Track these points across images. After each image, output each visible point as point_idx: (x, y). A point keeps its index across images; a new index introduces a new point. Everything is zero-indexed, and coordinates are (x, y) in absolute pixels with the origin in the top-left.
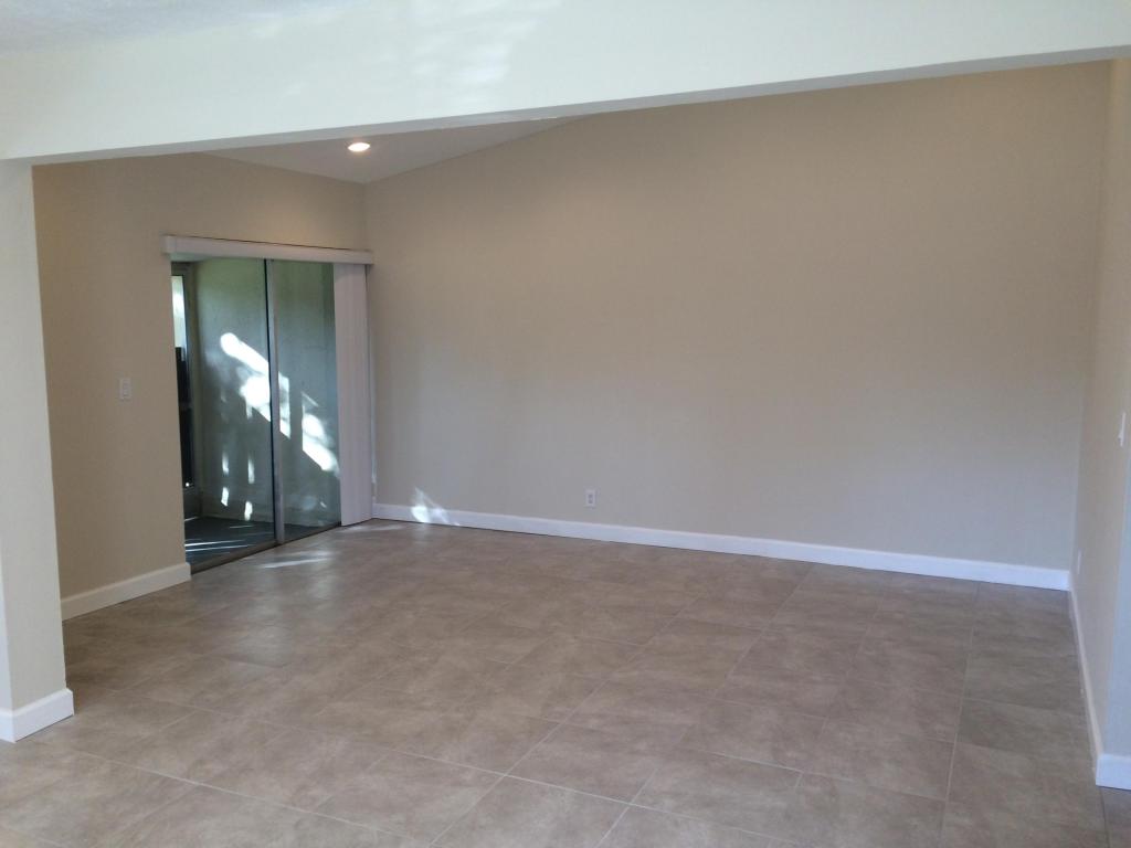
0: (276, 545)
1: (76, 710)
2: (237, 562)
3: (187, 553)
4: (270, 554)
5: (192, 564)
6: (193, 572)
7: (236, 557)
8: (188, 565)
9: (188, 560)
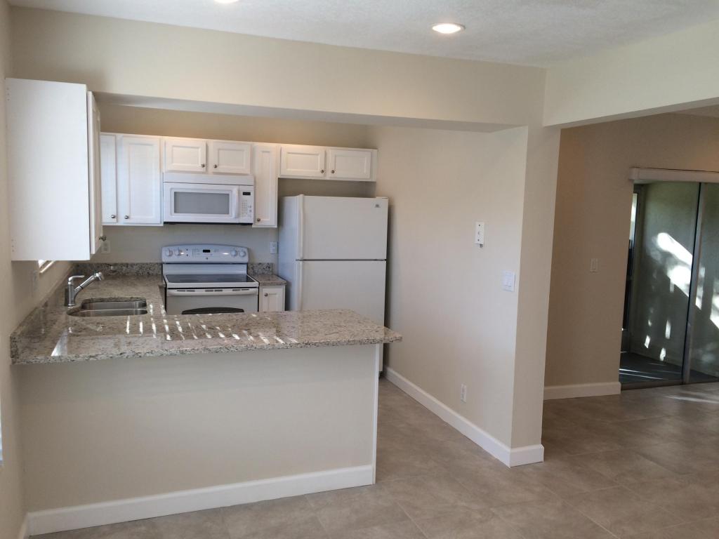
0: (682, 384)
1: (545, 459)
2: (653, 389)
3: (620, 375)
4: (677, 389)
5: (622, 384)
6: (622, 389)
7: (653, 385)
8: (619, 384)
9: (620, 380)
